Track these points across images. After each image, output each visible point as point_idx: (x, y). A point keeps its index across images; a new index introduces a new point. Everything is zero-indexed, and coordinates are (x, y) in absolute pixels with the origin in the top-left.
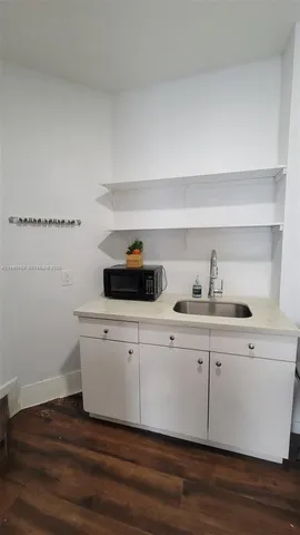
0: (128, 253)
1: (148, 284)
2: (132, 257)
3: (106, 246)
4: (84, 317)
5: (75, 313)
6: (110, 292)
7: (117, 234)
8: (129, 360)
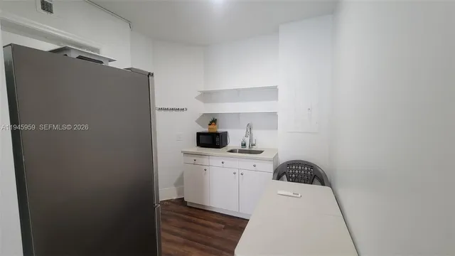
0: (210, 125)
1: (217, 139)
2: (211, 126)
3: (199, 121)
4: (186, 154)
5: (182, 152)
6: (200, 144)
7: (205, 115)
8: (205, 174)
